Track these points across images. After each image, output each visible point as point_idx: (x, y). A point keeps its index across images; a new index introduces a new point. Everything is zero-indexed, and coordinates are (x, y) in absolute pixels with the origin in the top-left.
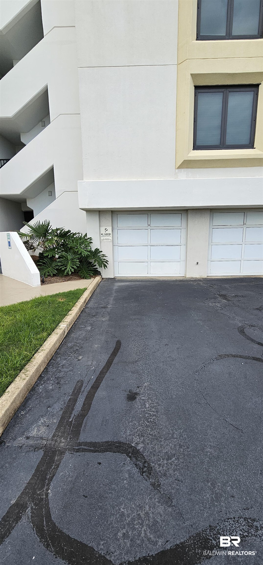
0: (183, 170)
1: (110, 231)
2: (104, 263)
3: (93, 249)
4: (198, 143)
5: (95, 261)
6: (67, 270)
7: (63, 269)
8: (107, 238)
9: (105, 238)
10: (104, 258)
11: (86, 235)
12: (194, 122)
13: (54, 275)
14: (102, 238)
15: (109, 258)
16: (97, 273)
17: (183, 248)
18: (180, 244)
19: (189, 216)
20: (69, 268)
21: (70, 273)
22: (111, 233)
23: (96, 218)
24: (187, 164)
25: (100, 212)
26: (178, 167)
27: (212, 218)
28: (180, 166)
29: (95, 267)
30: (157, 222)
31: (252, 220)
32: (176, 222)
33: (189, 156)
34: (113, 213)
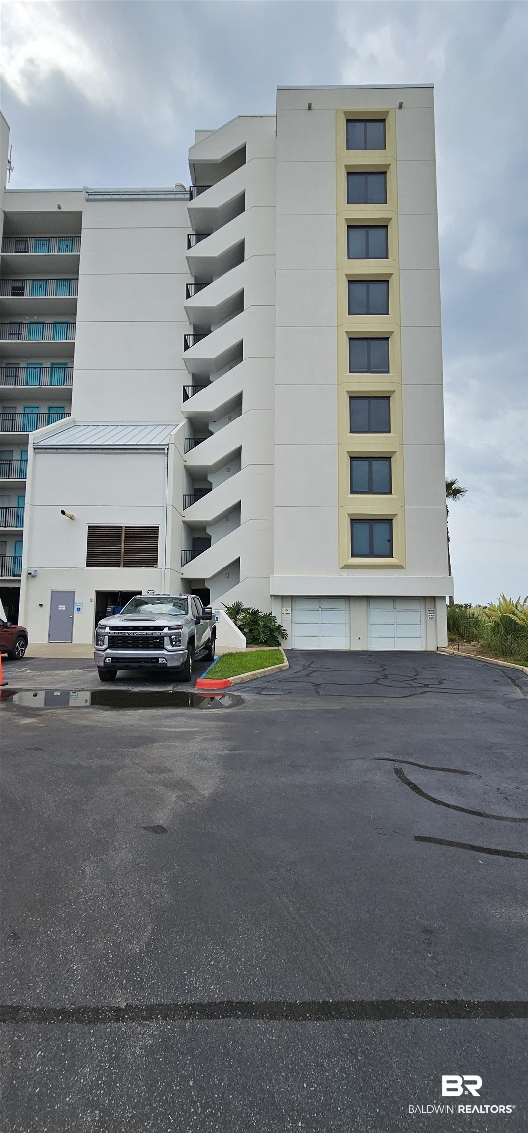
0: (344, 570)
1: (289, 611)
2: (284, 636)
3: (277, 625)
4: (355, 553)
5: (279, 633)
6: (260, 638)
7: (258, 638)
9: (286, 616)
10: (285, 632)
11: (271, 614)
12: (351, 540)
13: (250, 643)
14: (283, 616)
15: (288, 632)
16: (280, 645)
17: (347, 625)
18: (345, 623)
19: (351, 601)
20: (262, 636)
21: (262, 641)
22: (290, 612)
23: (279, 602)
24: (347, 567)
25: (283, 597)
26: (342, 569)
27: (368, 603)
28: (343, 568)
29: (278, 639)
30: (326, 605)
31: (400, 606)
32: (341, 605)
33: (349, 561)
34: (293, 597)
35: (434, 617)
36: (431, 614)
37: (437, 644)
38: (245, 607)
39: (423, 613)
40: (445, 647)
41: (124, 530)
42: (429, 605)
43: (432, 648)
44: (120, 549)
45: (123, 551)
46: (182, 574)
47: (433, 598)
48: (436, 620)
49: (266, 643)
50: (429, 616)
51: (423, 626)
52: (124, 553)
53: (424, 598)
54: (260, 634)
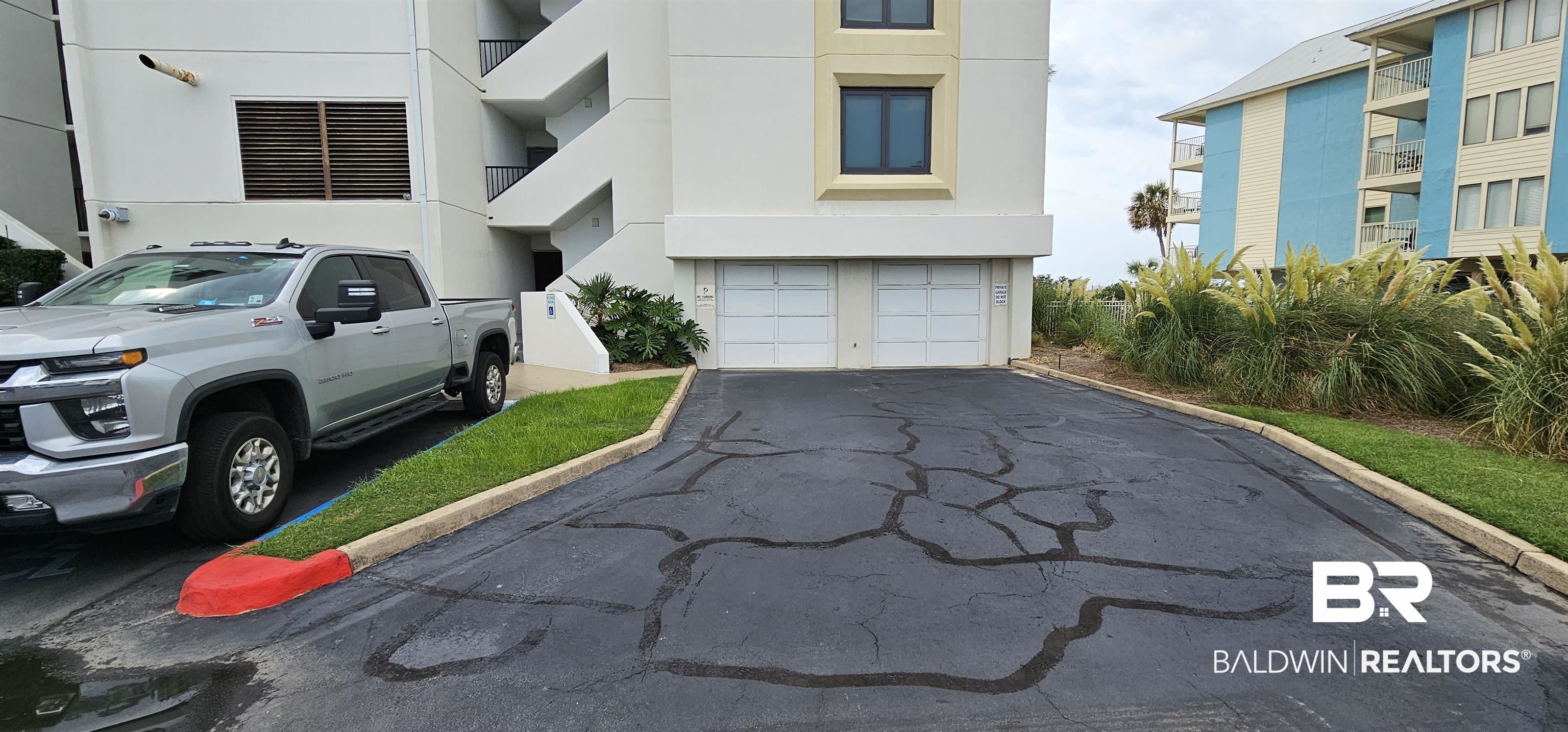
0: (826, 202)
1: (711, 292)
2: (701, 344)
3: (684, 321)
4: (849, 164)
5: (688, 339)
6: (647, 351)
7: (640, 350)
8: (707, 302)
9: (703, 303)
10: (702, 335)
11: (672, 298)
12: (841, 134)
13: (624, 361)
14: (699, 303)
15: (710, 335)
16: (690, 361)
17: (832, 319)
18: (827, 314)
19: (839, 269)
20: (648, 348)
21: (651, 356)
22: (713, 294)
23: (690, 272)
24: (832, 195)
25: (697, 262)
26: (820, 199)
27: (876, 274)
28: (824, 197)
29: (687, 351)
30: (788, 277)
31: (940, 277)
32: (820, 278)
33: (835, 182)
34: (718, 262)
35: (1006, 299)
36: (1000, 295)
37: (1009, 352)
38: (618, 285)
39: (984, 291)
40: (1026, 360)
41: (322, 113)
42: (999, 275)
43: (998, 361)
44: (321, 156)
45: (326, 161)
46: (491, 218)
47: (1007, 262)
48: (1009, 305)
49: (660, 360)
50: (998, 297)
51: (984, 319)
52: (332, 166)
53: (988, 262)
54: (646, 340)
